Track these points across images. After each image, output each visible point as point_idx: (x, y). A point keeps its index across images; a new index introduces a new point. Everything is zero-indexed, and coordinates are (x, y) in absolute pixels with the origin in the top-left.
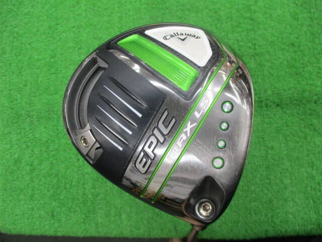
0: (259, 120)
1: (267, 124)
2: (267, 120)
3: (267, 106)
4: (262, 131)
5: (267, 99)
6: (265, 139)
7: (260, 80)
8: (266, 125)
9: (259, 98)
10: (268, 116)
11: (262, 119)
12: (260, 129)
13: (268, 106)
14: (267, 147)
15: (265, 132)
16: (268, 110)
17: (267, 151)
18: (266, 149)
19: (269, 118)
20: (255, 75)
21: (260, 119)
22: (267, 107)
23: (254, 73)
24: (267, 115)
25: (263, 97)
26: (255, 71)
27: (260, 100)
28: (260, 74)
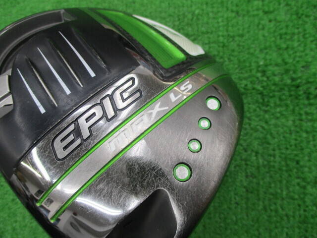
0: (290, 123)
1: (307, 132)
2: (307, 125)
3: (308, 95)
4: (296, 145)
5: (308, 82)
6: (301, 163)
7: (296, 44)
8: (304, 135)
9: (293, 80)
10: (310, 118)
11: (297, 122)
12: (293, 142)
13: (311, 96)
14: (304, 179)
15: (302, 149)
16: (311, 105)
17: (304, 188)
18: (304, 184)
19: (311, 121)
20: (286, 34)
21: (294, 121)
22: (308, 98)
23: (284, 31)
24: (307, 114)
25: (300, 78)
26: (287, 27)
27: (294, 83)
28: (296, 31)
